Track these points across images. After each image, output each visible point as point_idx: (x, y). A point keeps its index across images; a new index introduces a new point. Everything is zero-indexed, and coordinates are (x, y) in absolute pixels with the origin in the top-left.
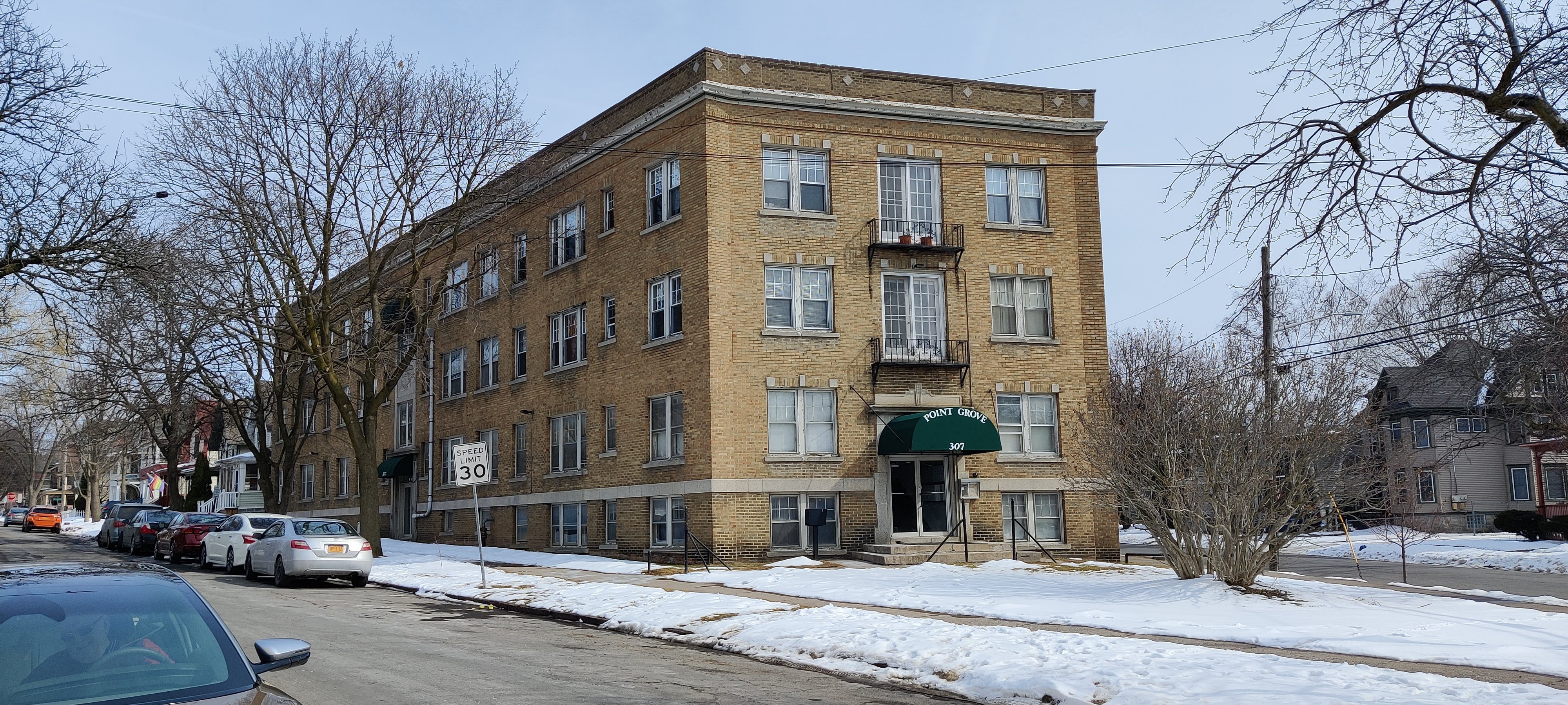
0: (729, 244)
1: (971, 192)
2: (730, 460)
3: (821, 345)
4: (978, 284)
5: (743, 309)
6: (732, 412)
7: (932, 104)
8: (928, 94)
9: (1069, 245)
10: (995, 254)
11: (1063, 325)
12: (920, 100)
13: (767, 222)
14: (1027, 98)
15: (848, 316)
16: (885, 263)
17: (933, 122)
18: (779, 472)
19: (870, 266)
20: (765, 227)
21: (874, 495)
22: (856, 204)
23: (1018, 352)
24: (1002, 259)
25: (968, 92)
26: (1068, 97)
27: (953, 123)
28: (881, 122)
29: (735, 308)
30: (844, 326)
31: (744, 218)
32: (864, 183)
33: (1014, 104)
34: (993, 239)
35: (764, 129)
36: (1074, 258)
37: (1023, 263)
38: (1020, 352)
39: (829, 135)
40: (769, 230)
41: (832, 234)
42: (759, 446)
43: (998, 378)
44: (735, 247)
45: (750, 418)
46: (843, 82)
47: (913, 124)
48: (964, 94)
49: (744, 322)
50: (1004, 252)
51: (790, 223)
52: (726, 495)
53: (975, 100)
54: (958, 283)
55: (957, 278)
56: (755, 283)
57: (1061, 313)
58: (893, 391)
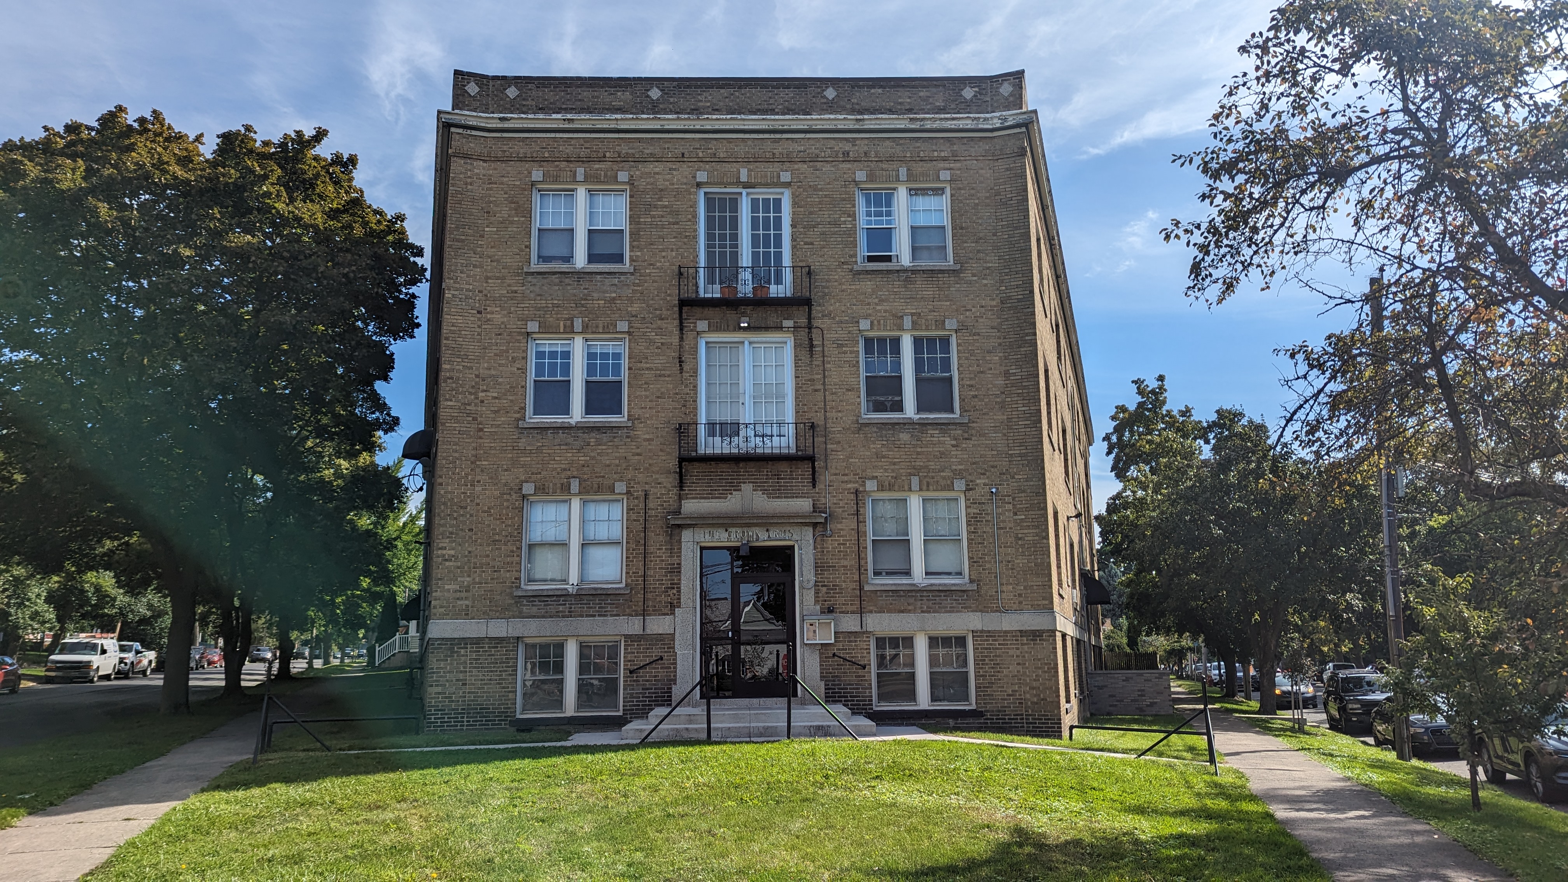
0: (479, 312)
1: (836, 223)
2: (464, 594)
3: (605, 438)
4: (841, 346)
5: (495, 395)
6: (471, 530)
7: (777, 114)
8: (771, 101)
9: (986, 285)
10: (869, 304)
11: (975, 396)
12: (759, 110)
13: (534, 281)
14: (921, 94)
15: (647, 397)
16: (702, 325)
17: (778, 136)
18: (534, 610)
19: (681, 330)
20: (532, 288)
21: (674, 640)
22: (663, 250)
23: (901, 435)
24: (880, 311)
25: (830, 93)
26: (984, 86)
27: (808, 136)
28: (703, 143)
29: (483, 394)
30: (640, 412)
31: (503, 278)
32: (677, 223)
33: (901, 103)
34: (868, 285)
35: (536, 164)
36: (994, 303)
37: (912, 314)
38: (904, 437)
39: (626, 165)
40: (537, 289)
41: (628, 292)
42: (508, 575)
43: (869, 473)
44: (489, 316)
45: (497, 537)
46: (648, 96)
47: (749, 143)
48: (824, 97)
49: (496, 412)
50: (882, 301)
51: (567, 281)
52: (454, 644)
53: (842, 103)
54: (812, 346)
55: (811, 339)
56: (514, 360)
57: (971, 379)
58: (710, 496)
